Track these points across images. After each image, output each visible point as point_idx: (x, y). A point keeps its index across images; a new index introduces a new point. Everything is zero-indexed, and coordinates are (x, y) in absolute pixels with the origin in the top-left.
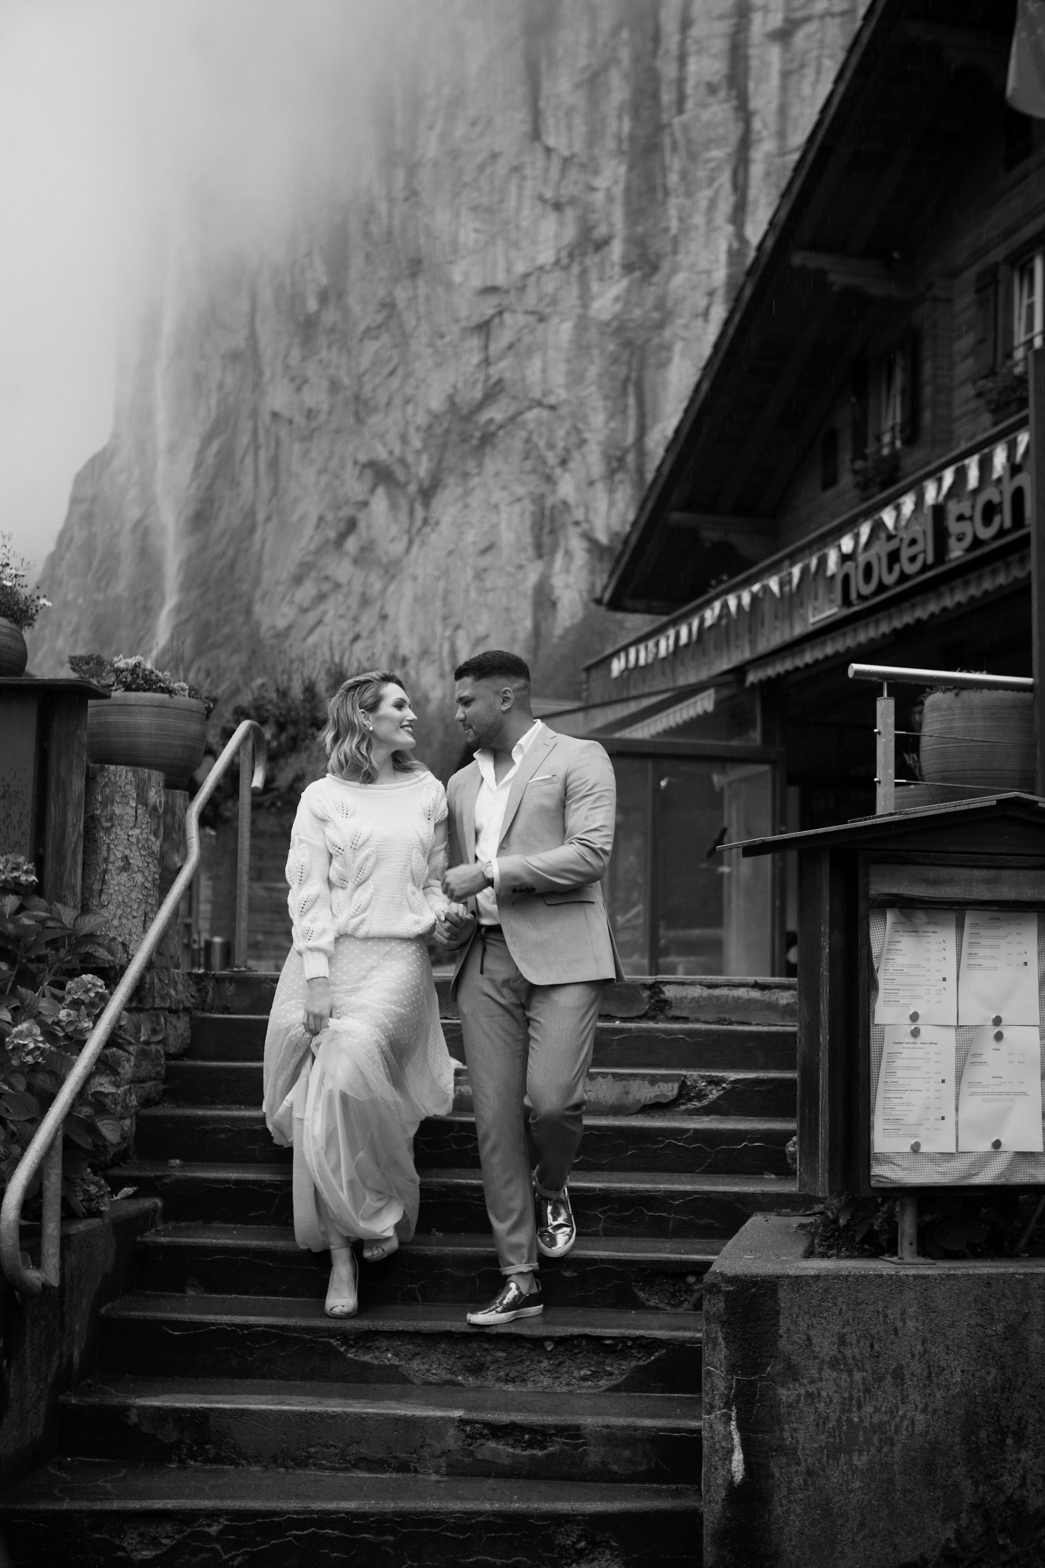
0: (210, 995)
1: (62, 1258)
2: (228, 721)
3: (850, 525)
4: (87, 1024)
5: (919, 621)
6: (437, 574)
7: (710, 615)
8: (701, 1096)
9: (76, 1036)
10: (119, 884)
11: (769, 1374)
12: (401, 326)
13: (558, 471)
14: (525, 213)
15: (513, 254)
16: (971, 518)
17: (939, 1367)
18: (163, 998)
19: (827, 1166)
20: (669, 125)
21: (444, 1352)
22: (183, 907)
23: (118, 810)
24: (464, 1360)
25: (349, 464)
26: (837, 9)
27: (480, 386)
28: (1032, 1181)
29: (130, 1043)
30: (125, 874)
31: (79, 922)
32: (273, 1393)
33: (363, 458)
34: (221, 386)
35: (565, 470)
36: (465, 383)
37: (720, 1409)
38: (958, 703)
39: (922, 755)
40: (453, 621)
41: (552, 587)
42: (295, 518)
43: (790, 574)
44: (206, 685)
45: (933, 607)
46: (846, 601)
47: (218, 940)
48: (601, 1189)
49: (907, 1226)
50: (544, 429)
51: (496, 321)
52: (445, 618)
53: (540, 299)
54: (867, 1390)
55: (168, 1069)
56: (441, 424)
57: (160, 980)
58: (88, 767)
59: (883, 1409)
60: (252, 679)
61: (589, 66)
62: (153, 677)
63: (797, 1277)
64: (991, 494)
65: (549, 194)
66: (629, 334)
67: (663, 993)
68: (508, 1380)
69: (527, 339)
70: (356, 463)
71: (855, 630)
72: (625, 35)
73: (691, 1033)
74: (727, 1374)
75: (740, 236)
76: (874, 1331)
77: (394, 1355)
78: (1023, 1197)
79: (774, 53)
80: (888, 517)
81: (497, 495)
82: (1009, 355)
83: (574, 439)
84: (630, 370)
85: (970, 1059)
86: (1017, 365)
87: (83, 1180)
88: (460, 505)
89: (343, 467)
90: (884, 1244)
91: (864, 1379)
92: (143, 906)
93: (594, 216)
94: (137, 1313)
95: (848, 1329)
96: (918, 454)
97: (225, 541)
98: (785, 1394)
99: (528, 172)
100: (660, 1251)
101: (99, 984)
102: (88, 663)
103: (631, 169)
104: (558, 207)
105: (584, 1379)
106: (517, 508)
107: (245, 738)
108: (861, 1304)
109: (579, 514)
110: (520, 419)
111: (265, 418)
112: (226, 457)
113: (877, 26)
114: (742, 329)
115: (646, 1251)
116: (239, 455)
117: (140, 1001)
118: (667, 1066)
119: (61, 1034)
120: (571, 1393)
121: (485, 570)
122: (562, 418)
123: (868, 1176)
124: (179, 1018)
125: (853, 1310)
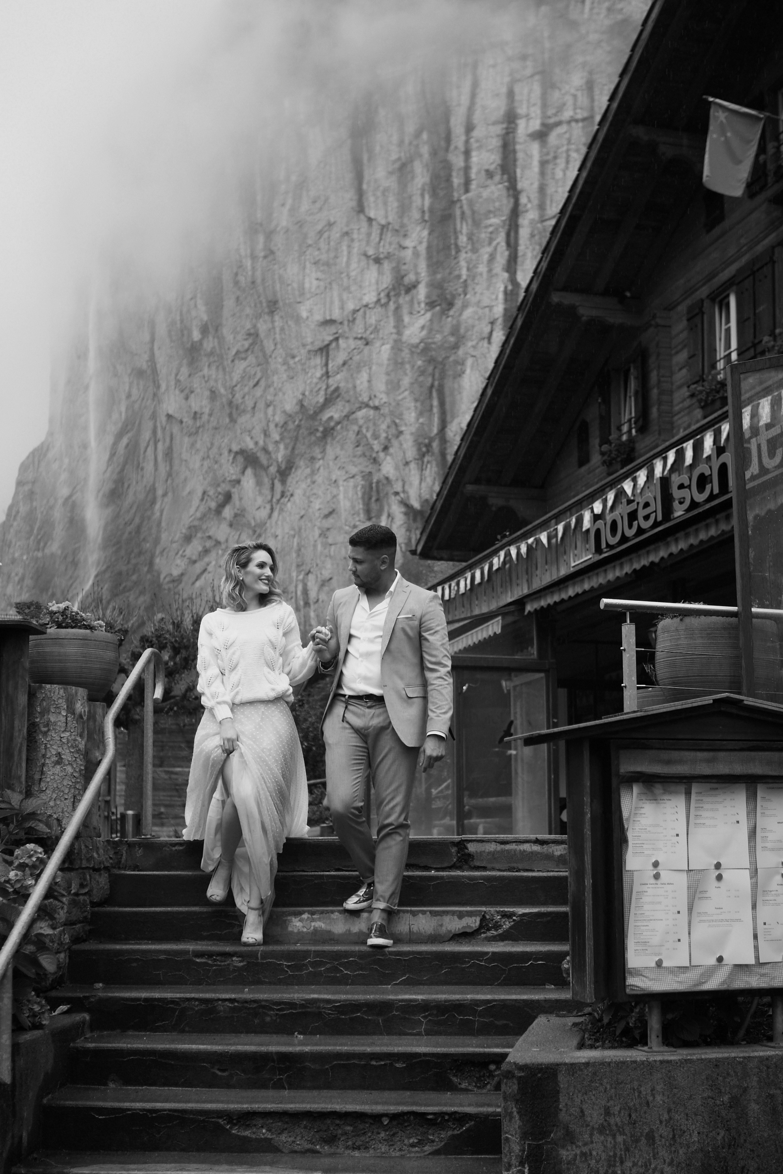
0: (124, 857)
1: (13, 1061)
2: (137, 647)
3: (599, 493)
4: (31, 882)
5: (652, 563)
6: (292, 533)
7: (496, 562)
8: (497, 926)
9: (23, 891)
10: (54, 774)
11: (552, 1139)
12: (262, 350)
13: (382, 455)
14: (354, 265)
15: (345, 296)
16: (689, 487)
17: (681, 1130)
18: (88, 860)
19: (593, 979)
20: (459, 200)
21: (305, 1127)
22: (104, 788)
23: (52, 719)
24: (321, 1133)
25: (226, 452)
26: (579, 116)
27: (322, 393)
28: (747, 986)
29: (63, 896)
30: (59, 767)
31: (23, 804)
32: (175, 1162)
33: (235, 448)
34: (129, 397)
35: (386, 455)
36: (311, 391)
37: (516, 1167)
38: (682, 627)
39: (657, 665)
40: (306, 568)
42: (185, 493)
43: (556, 529)
44: (119, 620)
45: (663, 553)
46: (598, 550)
47: (130, 812)
48: (422, 1000)
49: (654, 1023)
50: (371, 424)
51: (334, 345)
52: (298, 566)
53: (366, 328)
54: (627, 1150)
55: (93, 914)
56: (294, 422)
57: (86, 847)
58: (30, 686)
59: (640, 1163)
60: (154, 614)
61: (399, 159)
62: (78, 617)
63: (572, 1064)
64: (703, 468)
65: (371, 252)
66: (433, 353)
67: (467, 848)
68: (355, 1148)
69: (357, 358)
70: (230, 451)
71: (605, 571)
72: (425, 136)
73: (488, 879)
74: (521, 1140)
75: (513, 280)
76: (632, 1104)
77: (267, 1130)
78: (740, 999)
79: (535, 148)
80: (627, 486)
81: (337, 474)
82: (713, 366)
83: (393, 431)
84: (434, 380)
85: (698, 895)
86: (719, 373)
87: (29, 1001)
88: (309, 481)
89: (221, 454)
90: (638, 1037)
91: (624, 1140)
92: (73, 791)
93: (404, 267)
94: (71, 1103)
95: (611, 1103)
96: (649, 440)
97: (133, 511)
98: (565, 1154)
99: (355, 236)
100: (468, 1046)
101: (39, 851)
102: (29, 608)
103: (431, 232)
104: (378, 261)
105: (413, 1145)
106: (352, 482)
107: (148, 662)
108: (622, 1083)
109: (398, 487)
110: (353, 417)
111: (162, 418)
112: (133, 448)
113: (610, 129)
114: (517, 349)
115: (458, 1046)
116: (143, 445)
117: (71, 863)
118: (471, 904)
119: (11, 890)
120: (402, 1156)
121: (328, 529)
122: (383, 416)
123: (625, 986)
124: (100, 875)
125: (615, 1088)
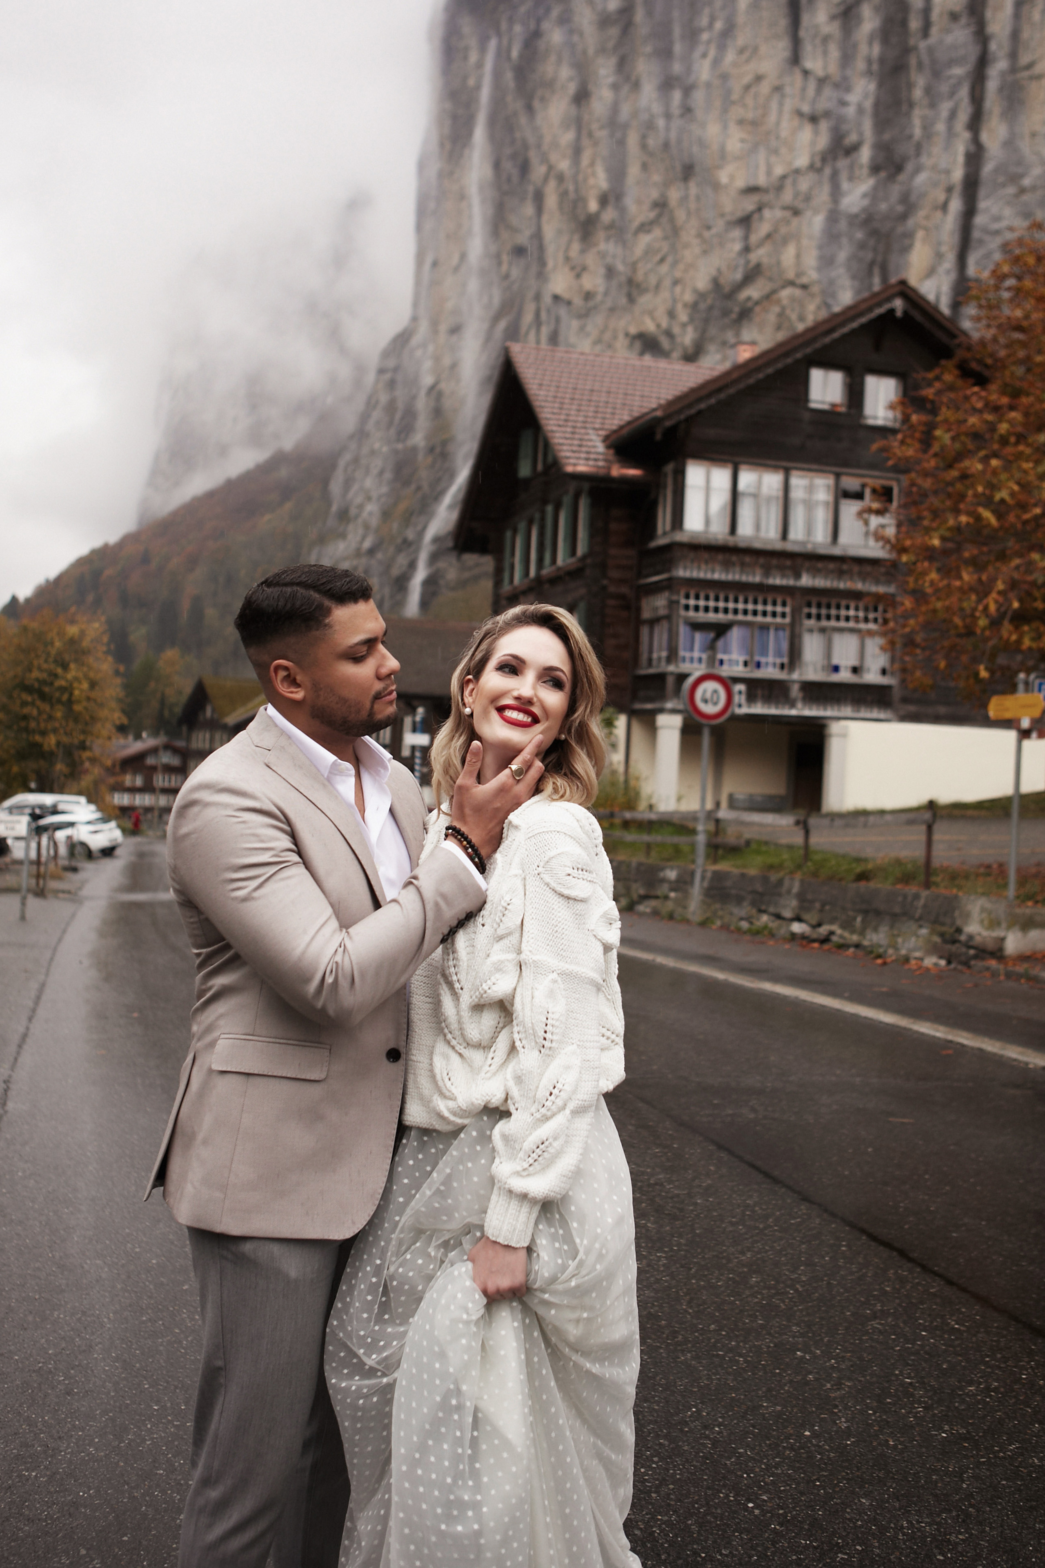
12: (672, 220)
14: (785, 125)
15: (773, 159)
20: (915, 48)
25: (621, 336)
27: (741, 269)
33: (633, 330)
34: (506, 278)
36: (728, 268)
50: (796, 305)
51: (756, 216)
53: (797, 195)
56: (706, 302)
65: (806, 109)
66: (876, 225)
69: (783, 230)
70: (627, 335)
75: (975, 141)
84: (876, 254)
89: (615, 337)
93: (846, 126)
99: (788, 90)
103: (880, 85)
104: (814, 119)
110: (775, 297)
111: (547, 300)
112: (512, 333)
116: (524, 328)
122: (812, 296)
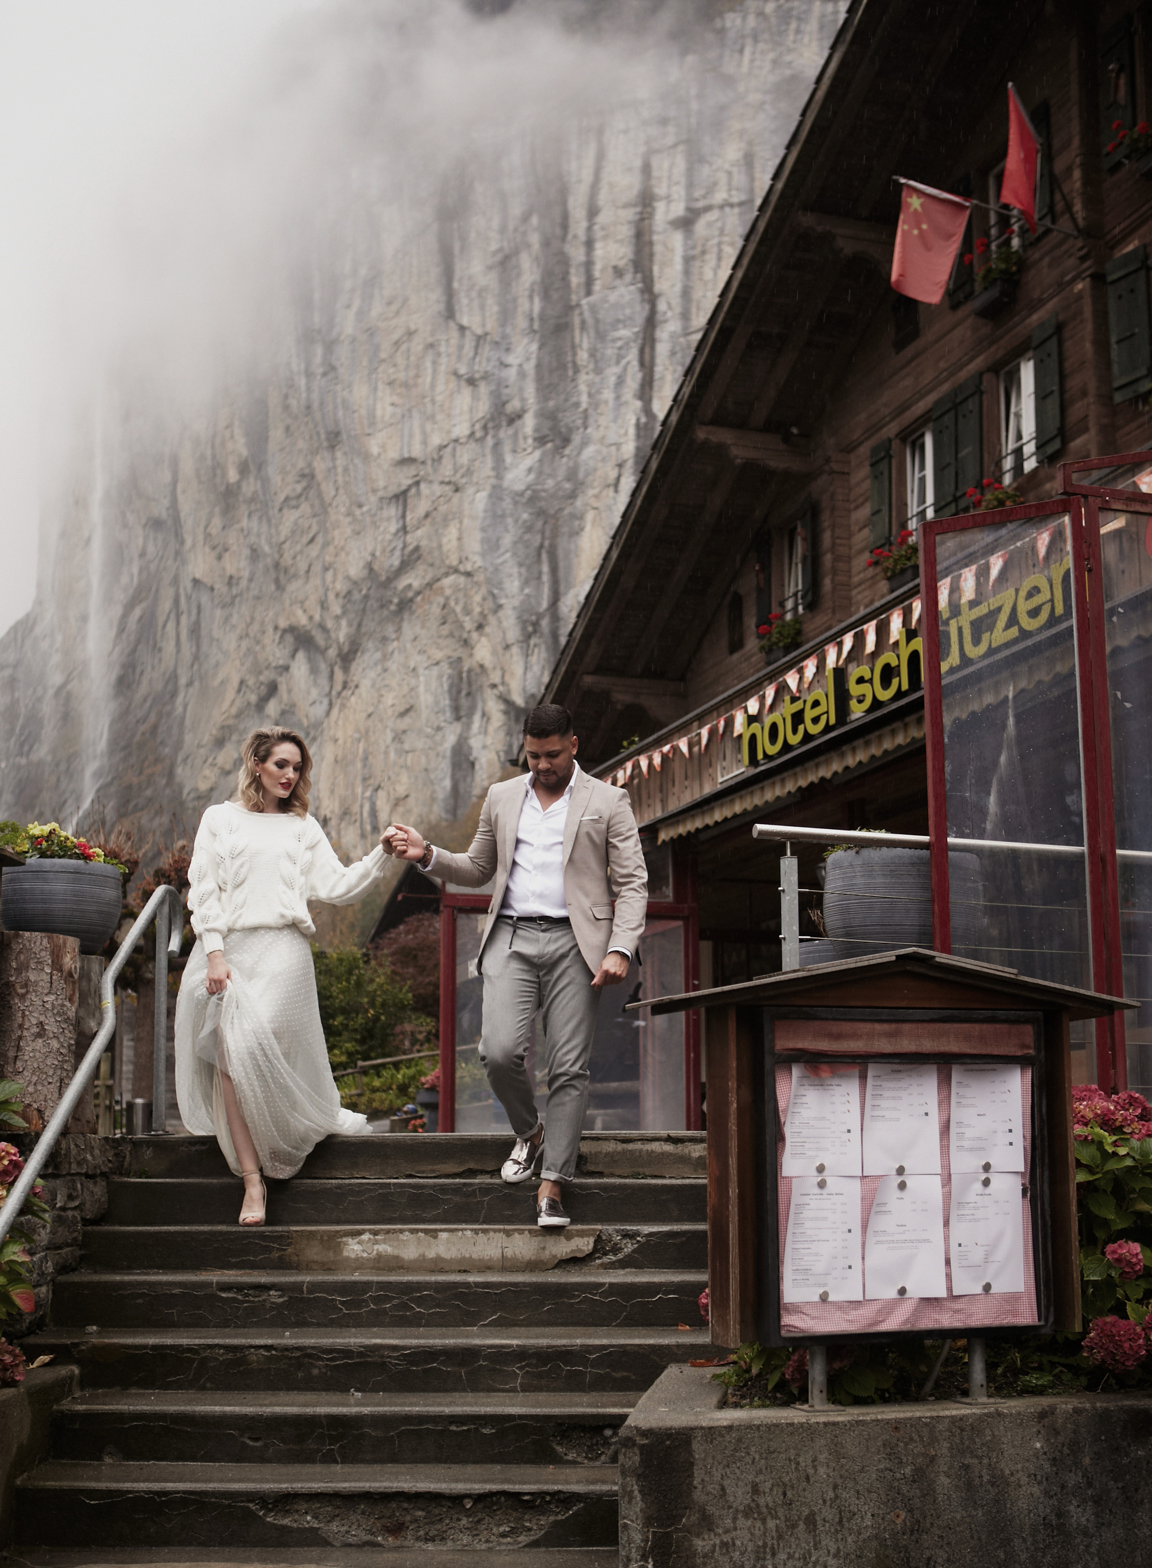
0: (128, 1159)
2: (149, 883)
3: (755, 688)
5: (823, 779)
6: (357, 735)
7: (623, 775)
8: (616, 1250)
10: (33, 1050)
11: (684, 1525)
12: (320, 495)
13: (475, 635)
14: (440, 387)
15: (429, 427)
16: (870, 681)
17: (850, 1511)
18: (79, 1164)
19: (738, 1318)
20: (578, 305)
21: (363, 1513)
22: (104, 1068)
23: (33, 978)
24: (383, 1520)
25: (270, 630)
26: (735, 200)
27: (398, 553)
28: (937, 1326)
29: (45, 1211)
30: (40, 1041)
32: (191, 1560)
33: (283, 624)
34: (143, 555)
35: (481, 635)
36: (384, 551)
37: (637, 1562)
38: (858, 861)
39: (825, 911)
40: (374, 782)
41: (470, 748)
42: (217, 682)
43: (699, 734)
44: (127, 848)
45: (836, 766)
46: (753, 761)
47: (139, 1101)
48: (518, 1346)
49: (817, 1374)
50: (461, 595)
51: (413, 491)
52: (365, 779)
53: (456, 470)
54: (780, 1537)
55: (85, 1234)
56: (361, 591)
57: (76, 1145)
59: (797, 1556)
61: (501, 250)
62: (69, 844)
63: (710, 1428)
64: (888, 657)
65: (463, 370)
66: (543, 504)
68: (428, 1539)
69: (443, 509)
70: (276, 628)
71: (762, 789)
72: (535, 220)
73: (605, 1188)
74: (643, 1527)
75: (647, 410)
76: (786, 1479)
77: (313, 1517)
78: (928, 1342)
79: (677, 239)
80: (792, 679)
81: (416, 660)
82: (903, 525)
83: (490, 604)
84: (543, 538)
85: (874, 1209)
86: (910, 535)
88: (379, 668)
89: (263, 632)
90: (796, 1392)
91: (777, 1526)
92: (59, 1072)
93: (506, 391)
94: (53, 1483)
95: (761, 1477)
96: (820, 620)
97: (148, 704)
98: (701, 1544)
99: (442, 349)
100: (577, 1405)
101: (13, 1151)
102: (3, 830)
103: (541, 346)
104: (472, 382)
105: (503, 1535)
106: (435, 671)
107: (161, 903)
108: (773, 1452)
109: (496, 677)
110: (437, 585)
111: (186, 584)
112: (148, 624)
113: (771, 216)
114: (650, 498)
115: (563, 1406)
116: (161, 619)
117: (56, 1167)
118: (583, 1221)
120: (490, 1550)
121: (404, 732)
122: (477, 584)
123: (779, 1327)
124: (95, 1183)
125: (766, 1459)
